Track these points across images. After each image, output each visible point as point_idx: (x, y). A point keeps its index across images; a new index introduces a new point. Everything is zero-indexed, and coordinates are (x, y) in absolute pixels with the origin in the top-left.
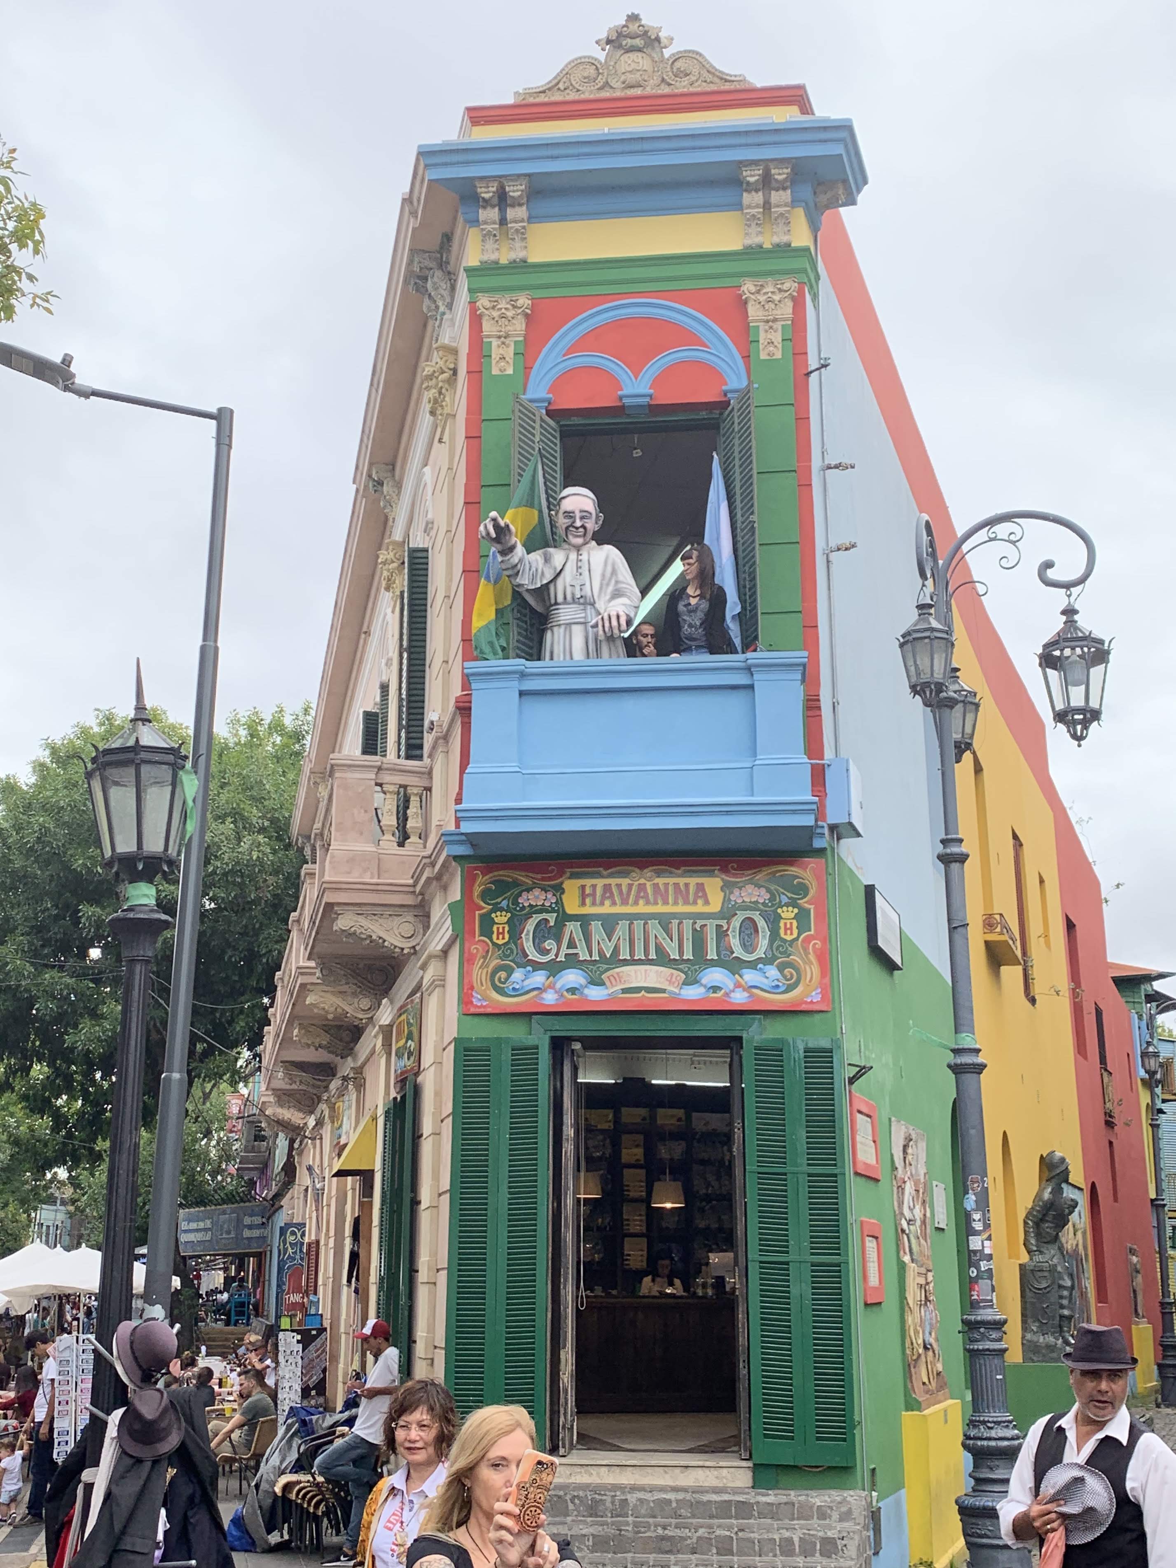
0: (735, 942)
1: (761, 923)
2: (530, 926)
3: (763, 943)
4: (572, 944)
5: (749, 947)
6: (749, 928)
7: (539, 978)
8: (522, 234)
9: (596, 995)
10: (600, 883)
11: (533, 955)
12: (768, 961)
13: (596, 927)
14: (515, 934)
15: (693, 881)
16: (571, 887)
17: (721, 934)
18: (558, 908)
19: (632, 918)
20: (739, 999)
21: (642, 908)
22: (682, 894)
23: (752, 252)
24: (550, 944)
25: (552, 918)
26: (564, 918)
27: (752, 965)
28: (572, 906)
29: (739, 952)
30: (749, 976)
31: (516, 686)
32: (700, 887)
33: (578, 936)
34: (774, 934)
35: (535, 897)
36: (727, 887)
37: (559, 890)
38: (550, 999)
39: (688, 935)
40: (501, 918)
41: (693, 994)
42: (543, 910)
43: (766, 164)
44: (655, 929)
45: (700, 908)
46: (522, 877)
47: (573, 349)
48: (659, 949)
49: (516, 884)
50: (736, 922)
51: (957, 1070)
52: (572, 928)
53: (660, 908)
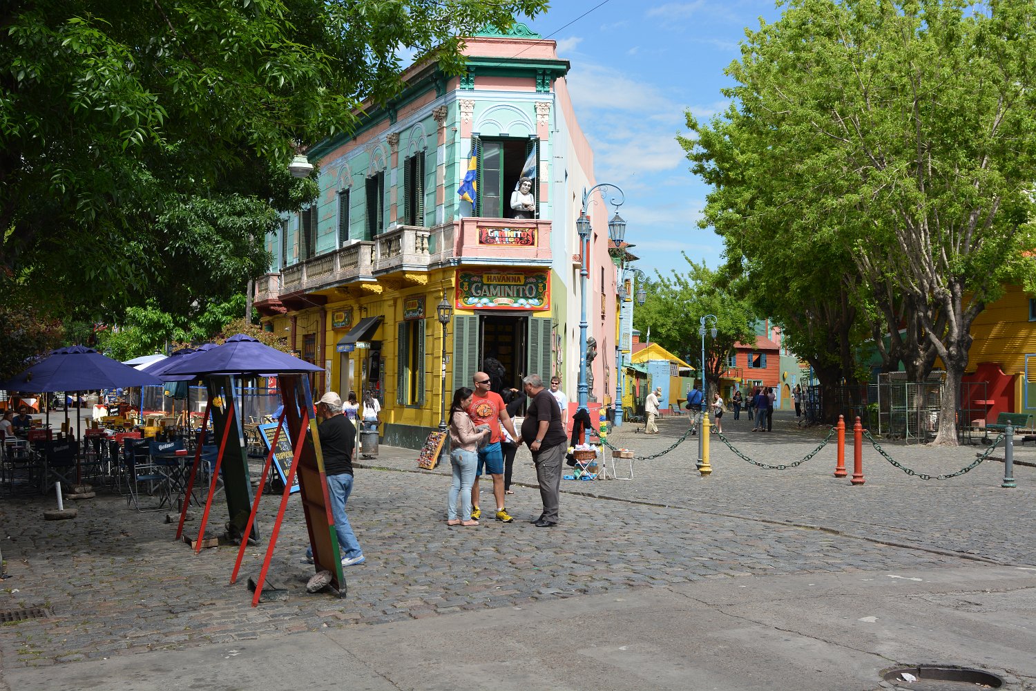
0: (527, 293)
1: (534, 288)
2: (474, 286)
3: (534, 293)
4: (485, 292)
5: (531, 294)
6: (531, 289)
7: (476, 300)
9: (491, 305)
10: (493, 276)
11: (475, 294)
12: (535, 298)
13: (492, 287)
14: (470, 289)
15: (517, 276)
16: (485, 276)
17: (524, 290)
18: (482, 282)
19: (501, 285)
20: (528, 307)
21: (503, 283)
22: (514, 280)
24: (479, 291)
25: (480, 285)
26: (483, 284)
27: (531, 298)
28: (485, 281)
29: (528, 295)
30: (530, 301)
32: (519, 278)
33: (487, 289)
34: (537, 291)
35: (475, 279)
36: (526, 278)
37: (482, 277)
38: (479, 306)
39: (515, 290)
40: (466, 284)
41: (516, 305)
42: (477, 282)
43: (545, 70)
44: (507, 288)
45: (518, 283)
46: (471, 273)
48: (508, 293)
49: (470, 275)
50: (528, 287)
51: (581, 327)
52: (485, 287)
53: (508, 283)
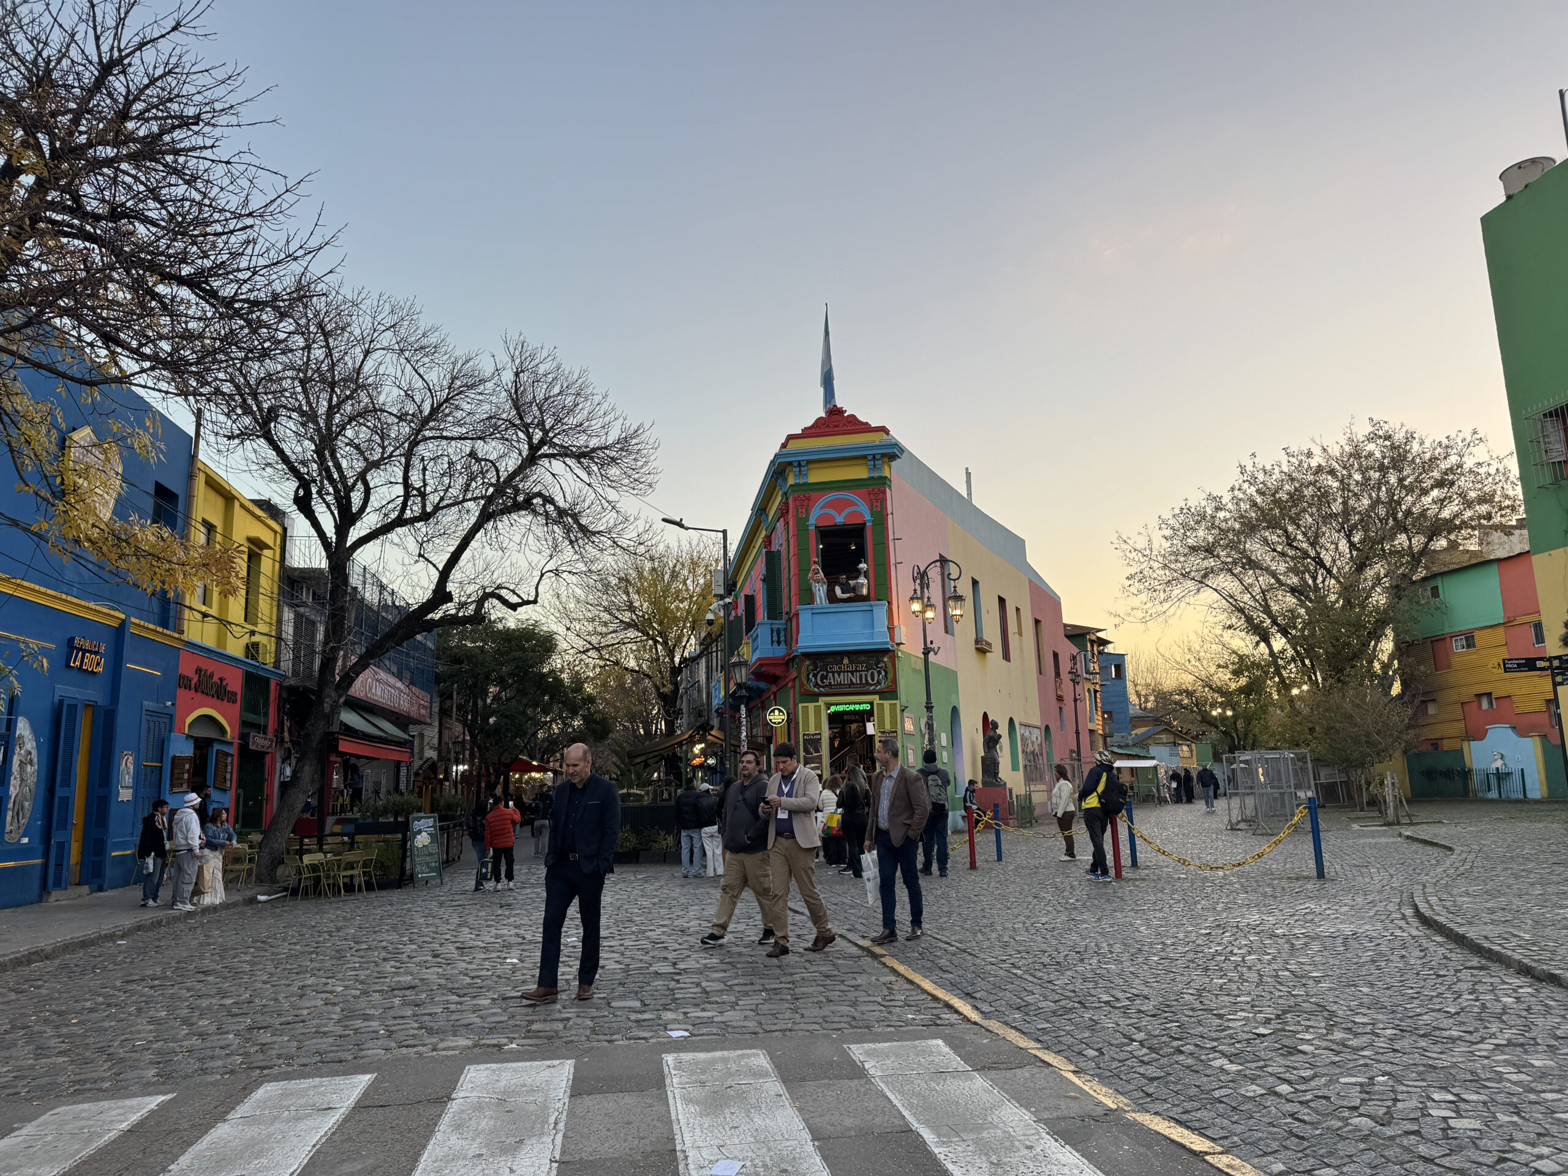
8: (806, 475)
23: (871, 479)
31: (810, 611)
43: (874, 455)
47: (822, 508)
